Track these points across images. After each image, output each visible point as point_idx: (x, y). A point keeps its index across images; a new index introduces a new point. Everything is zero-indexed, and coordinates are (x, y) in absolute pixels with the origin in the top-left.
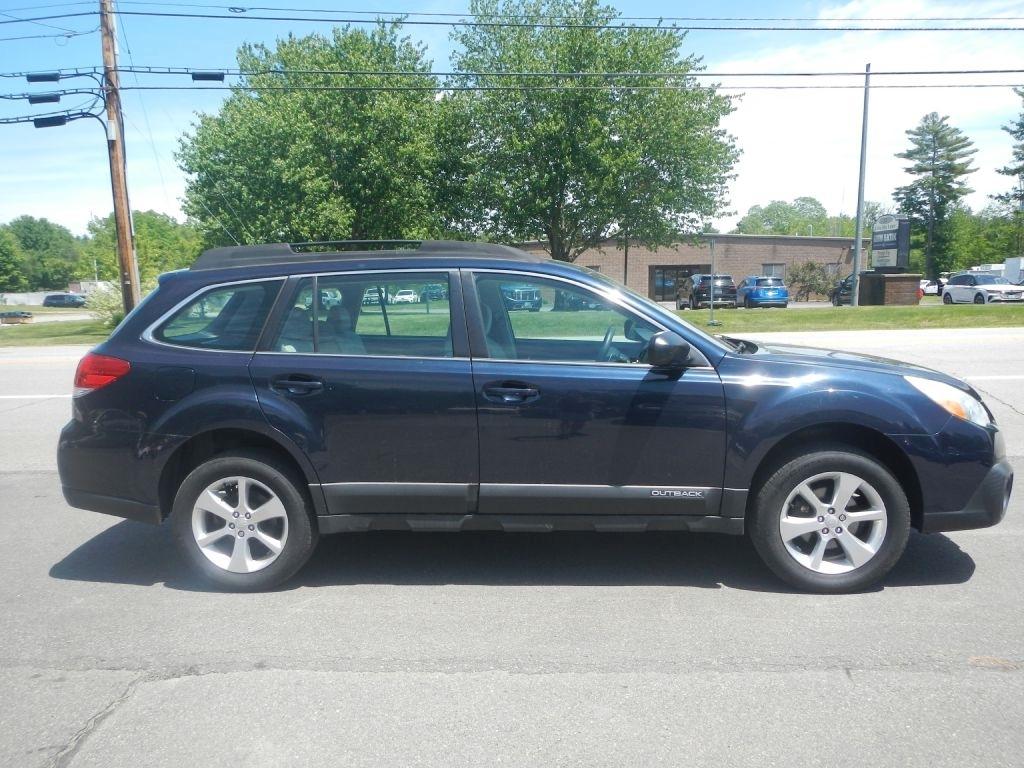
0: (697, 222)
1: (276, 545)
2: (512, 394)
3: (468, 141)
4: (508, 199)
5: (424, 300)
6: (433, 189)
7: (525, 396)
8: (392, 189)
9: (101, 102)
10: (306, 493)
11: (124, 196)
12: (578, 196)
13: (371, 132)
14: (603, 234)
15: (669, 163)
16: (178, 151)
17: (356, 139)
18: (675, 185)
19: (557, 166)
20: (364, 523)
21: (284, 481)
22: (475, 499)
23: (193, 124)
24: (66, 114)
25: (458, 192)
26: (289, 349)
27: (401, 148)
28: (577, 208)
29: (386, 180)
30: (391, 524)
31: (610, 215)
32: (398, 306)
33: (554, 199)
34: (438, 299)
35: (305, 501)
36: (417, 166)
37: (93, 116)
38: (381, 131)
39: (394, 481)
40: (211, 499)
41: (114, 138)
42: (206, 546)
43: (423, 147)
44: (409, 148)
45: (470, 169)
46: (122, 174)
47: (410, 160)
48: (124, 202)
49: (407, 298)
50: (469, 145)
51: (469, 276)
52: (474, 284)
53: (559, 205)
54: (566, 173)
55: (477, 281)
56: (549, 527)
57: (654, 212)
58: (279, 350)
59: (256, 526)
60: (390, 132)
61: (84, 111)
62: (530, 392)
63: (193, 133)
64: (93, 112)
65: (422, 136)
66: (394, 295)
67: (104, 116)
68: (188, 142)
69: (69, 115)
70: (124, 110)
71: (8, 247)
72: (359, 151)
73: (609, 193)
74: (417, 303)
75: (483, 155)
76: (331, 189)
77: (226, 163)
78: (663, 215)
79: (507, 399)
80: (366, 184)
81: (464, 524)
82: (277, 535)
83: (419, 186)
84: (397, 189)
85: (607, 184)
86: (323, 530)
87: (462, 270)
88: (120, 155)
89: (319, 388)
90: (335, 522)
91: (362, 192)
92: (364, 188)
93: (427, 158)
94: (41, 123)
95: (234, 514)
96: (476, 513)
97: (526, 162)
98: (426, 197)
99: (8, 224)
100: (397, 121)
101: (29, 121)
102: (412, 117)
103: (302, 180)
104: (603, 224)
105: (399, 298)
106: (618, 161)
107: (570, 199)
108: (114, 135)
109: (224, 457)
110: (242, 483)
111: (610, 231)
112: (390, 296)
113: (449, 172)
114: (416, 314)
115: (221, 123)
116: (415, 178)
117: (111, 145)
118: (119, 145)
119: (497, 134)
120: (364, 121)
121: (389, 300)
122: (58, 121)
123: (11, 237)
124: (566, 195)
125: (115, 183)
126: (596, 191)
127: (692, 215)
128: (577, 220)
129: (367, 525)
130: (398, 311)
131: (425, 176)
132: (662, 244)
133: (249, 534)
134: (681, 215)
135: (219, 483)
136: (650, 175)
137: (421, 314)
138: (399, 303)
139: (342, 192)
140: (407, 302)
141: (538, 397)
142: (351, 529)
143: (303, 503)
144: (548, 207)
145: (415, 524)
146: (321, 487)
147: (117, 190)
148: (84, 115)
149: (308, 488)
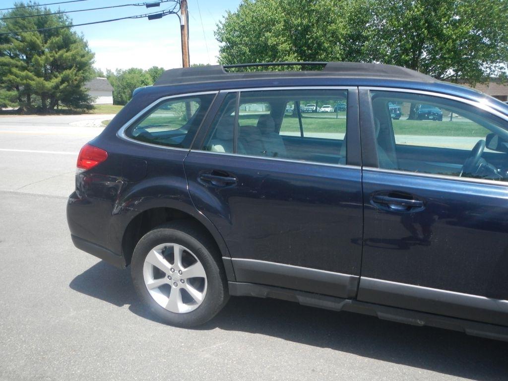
0: (505, 69)
1: (199, 296)
2: (397, 203)
3: (368, 22)
4: (387, 55)
5: (335, 111)
6: (344, 50)
7: (410, 207)
8: (323, 50)
9: (178, 5)
10: (220, 263)
11: (187, 54)
12: (429, 53)
13: (314, 19)
14: (442, 76)
15: (490, 33)
16: (216, 31)
17: (305, 22)
18: (492, 46)
19: (418, 35)
20: (262, 292)
21: (205, 252)
22: (356, 289)
23: (224, 17)
24: (162, 12)
25: (359, 52)
26: (219, 149)
27: (329, 27)
28: (428, 60)
29: (320, 45)
30: (284, 296)
31: (448, 64)
32: (323, 114)
33: (414, 55)
34: (343, 111)
35: (220, 269)
36: (337, 37)
37: (174, 13)
38: (319, 18)
39: (288, 264)
40: (156, 257)
41: (184, 24)
42: (152, 289)
43: (341, 27)
44: (333, 26)
45: (366, 38)
46: (186, 43)
47: (334, 33)
48: (187, 57)
49: (327, 109)
50: (367, 25)
51: (366, 93)
52: (370, 100)
53: (417, 58)
54: (424, 39)
55: (373, 98)
56: (421, 323)
57: (476, 63)
58: (209, 149)
59: (186, 281)
60: (324, 18)
61: (171, 11)
62: (414, 203)
63: (224, 21)
64: (174, 11)
65: (341, 20)
66: (320, 108)
67: (179, 13)
68: (221, 26)
69: (164, 13)
70: (189, 10)
71: (147, 81)
72: (307, 29)
73: (449, 51)
74: (332, 112)
75: (374, 30)
76: (291, 49)
77: (239, 37)
78: (482, 65)
79: (393, 207)
80: (309, 48)
81: (344, 306)
82: (200, 289)
83: (338, 48)
84: (325, 50)
85: (450, 44)
86: (232, 293)
87: (360, 88)
88: (186, 33)
89: (233, 182)
90: (241, 288)
91: (306, 51)
92: (308, 50)
93: (343, 32)
94: (151, 17)
95: (171, 269)
96: (355, 299)
97: (400, 33)
98: (340, 54)
99: (147, 70)
100: (328, 12)
101: (146, 16)
102: (336, 9)
103: (277, 44)
104: (444, 69)
105: (323, 109)
106: (456, 31)
107: (424, 54)
108: (183, 23)
109: (165, 227)
110: (177, 249)
111: (447, 74)
112: (318, 108)
113: (354, 41)
114: (331, 118)
115: (238, 16)
116: (336, 44)
117: (182, 27)
118: (186, 28)
119: (384, 18)
120: (310, 12)
121: (318, 110)
122: (158, 16)
123: (148, 76)
124: (422, 53)
125: (183, 47)
126: (441, 49)
127: (502, 65)
128: (427, 68)
129: (265, 295)
130: (322, 117)
131: (341, 43)
132: (479, 82)
133: (181, 285)
134: (494, 65)
135: (161, 246)
136: (476, 40)
137: (334, 118)
138: (323, 112)
139: (296, 51)
140: (327, 112)
141: (423, 208)
142: (253, 294)
143: (218, 270)
144: (411, 59)
145: (302, 299)
146: (231, 260)
147: (184, 51)
148: (171, 12)
149: (222, 259)
